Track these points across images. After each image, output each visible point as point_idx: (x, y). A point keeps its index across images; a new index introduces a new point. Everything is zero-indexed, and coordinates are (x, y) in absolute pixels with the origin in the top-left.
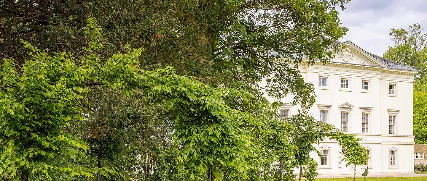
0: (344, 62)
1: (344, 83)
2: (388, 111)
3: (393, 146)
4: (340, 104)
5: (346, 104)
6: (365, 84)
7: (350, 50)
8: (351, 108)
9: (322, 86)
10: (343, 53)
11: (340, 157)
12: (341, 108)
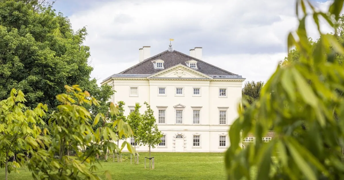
0: (178, 77)
1: (179, 91)
2: (219, 108)
3: (223, 132)
4: (175, 105)
5: (179, 105)
6: (196, 91)
7: (182, 69)
8: (183, 107)
9: (161, 94)
10: (177, 71)
11: (175, 140)
12: (175, 107)
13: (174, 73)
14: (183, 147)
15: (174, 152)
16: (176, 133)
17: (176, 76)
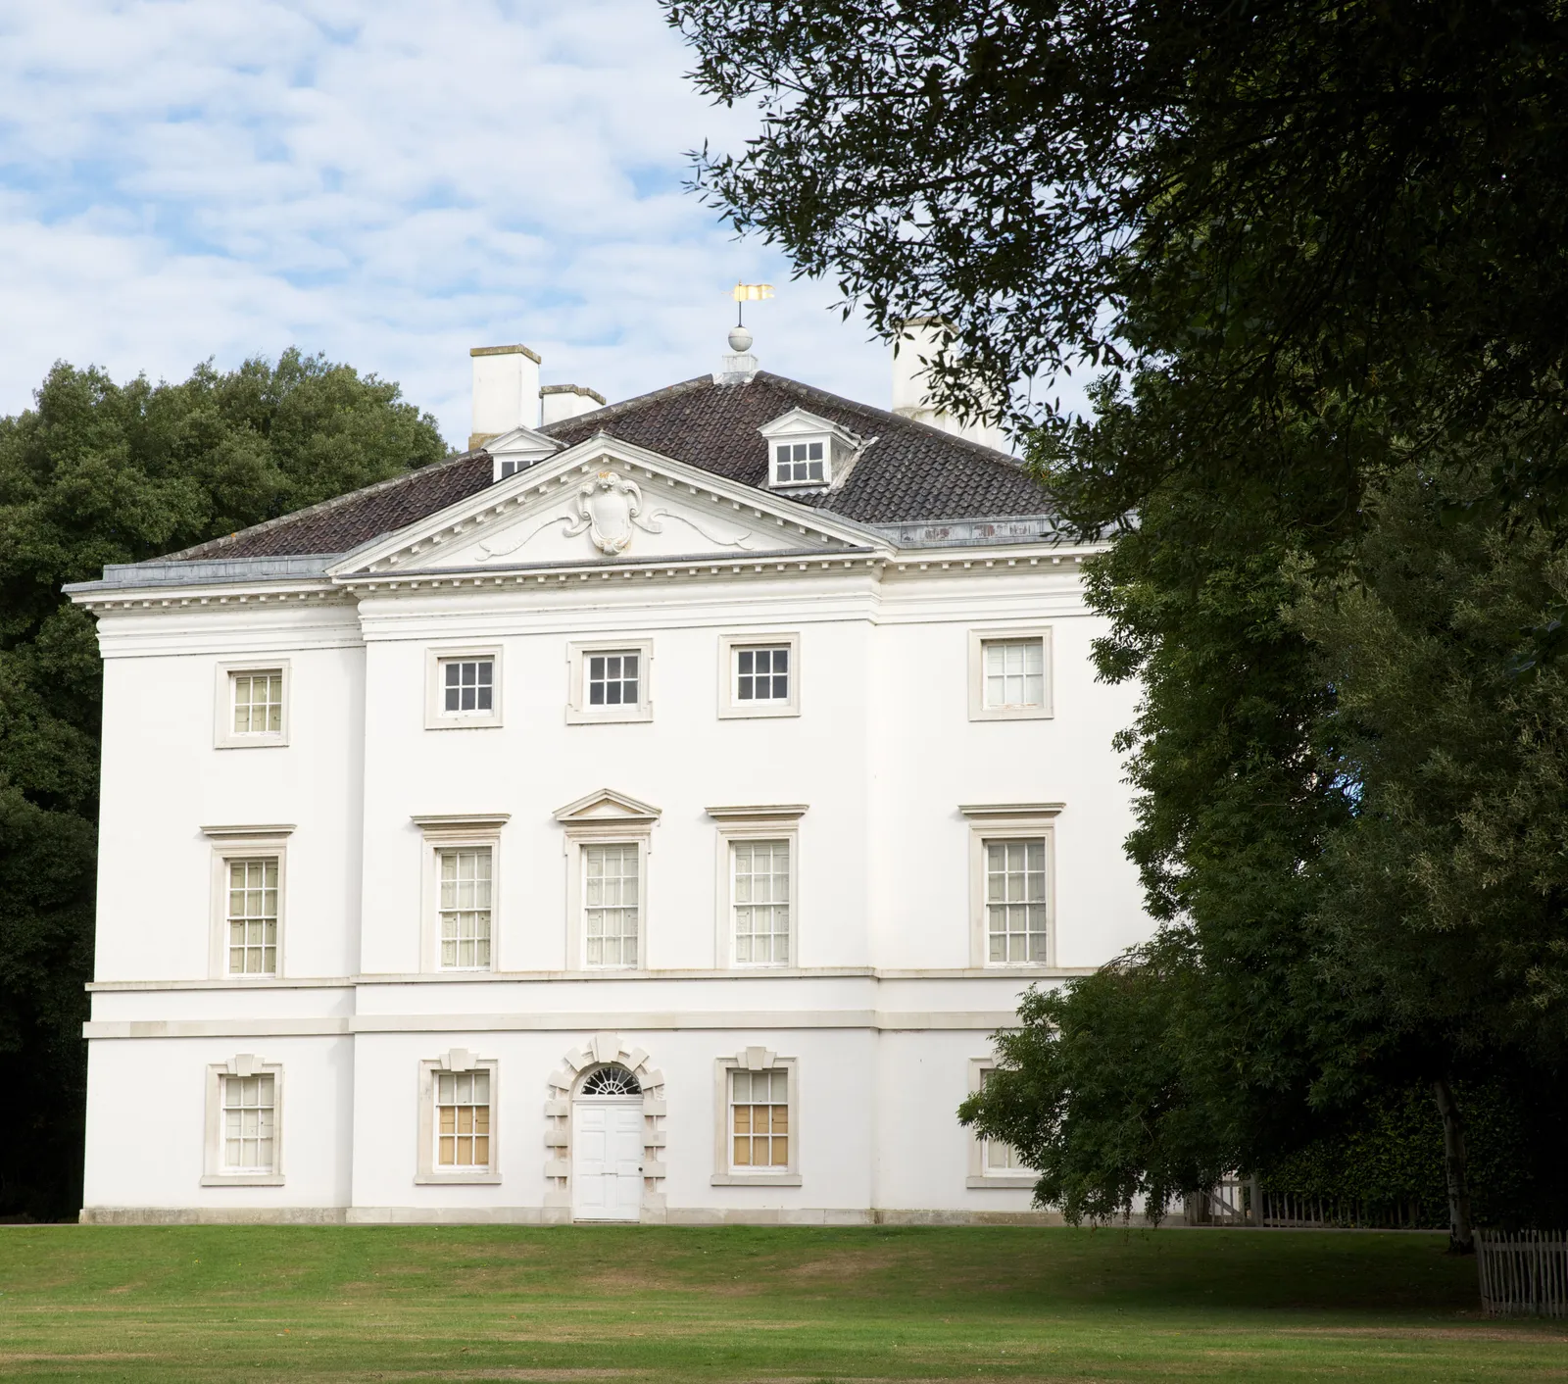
1: (612, 676)
2: (970, 814)
4: (569, 799)
5: (606, 799)
7: (623, 485)
8: (642, 819)
9: (460, 713)
10: (588, 505)
11: (563, 1117)
12: (572, 823)
13: (568, 526)
14: (639, 1181)
15: (553, 1218)
16: (580, 1051)
17: (579, 551)
